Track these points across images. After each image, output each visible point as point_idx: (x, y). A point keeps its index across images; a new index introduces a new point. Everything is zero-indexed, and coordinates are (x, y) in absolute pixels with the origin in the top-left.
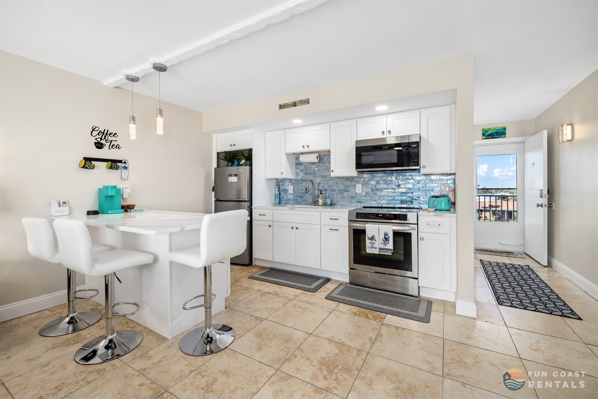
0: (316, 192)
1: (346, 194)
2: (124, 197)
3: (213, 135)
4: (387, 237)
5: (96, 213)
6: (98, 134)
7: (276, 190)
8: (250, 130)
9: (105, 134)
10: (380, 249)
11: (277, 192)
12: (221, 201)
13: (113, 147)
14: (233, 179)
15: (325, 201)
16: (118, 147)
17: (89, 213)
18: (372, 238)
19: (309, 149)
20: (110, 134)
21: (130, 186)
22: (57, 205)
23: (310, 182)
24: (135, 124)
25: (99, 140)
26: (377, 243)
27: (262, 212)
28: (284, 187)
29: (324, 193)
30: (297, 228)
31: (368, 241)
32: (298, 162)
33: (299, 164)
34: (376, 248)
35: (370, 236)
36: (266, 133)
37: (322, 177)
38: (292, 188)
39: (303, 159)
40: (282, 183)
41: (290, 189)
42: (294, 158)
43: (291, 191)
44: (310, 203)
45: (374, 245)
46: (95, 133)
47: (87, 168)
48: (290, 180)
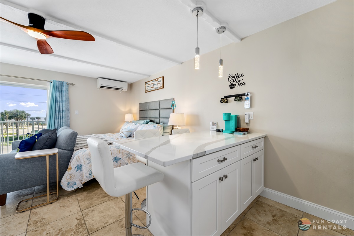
2: (245, 122)
9: (235, 77)
13: (241, 85)
16: (244, 84)
20: (239, 76)
21: (252, 113)
25: (232, 83)
46: (230, 79)
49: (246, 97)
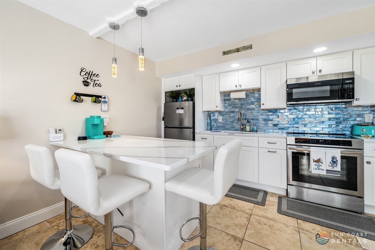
1: (270, 123)
2: (104, 125)
3: (162, 79)
4: (335, 160)
5: (85, 138)
6: (85, 74)
7: (208, 120)
8: (193, 74)
9: (90, 74)
10: (327, 170)
11: (209, 121)
12: (169, 127)
13: (96, 85)
14: (181, 111)
16: (100, 85)
17: (80, 139)
18: (318, 161)
19: (240, 88)
20: (94, 75)
21: (108, 116)
22: (54, 132)
24: (116, 64)
25: (86, 79)
27: (203, 136)
28: (215, 118)
29: (251, 121)
31: (313, 164)
32: (228, 98)
33: (228, 100)
34: (323, 170)
36: (203, 77)
39: (233, 95)
40: (213, 114)
42: (223, 95)
43: (220, 120)
44: (238, 129)
45: (320, 167)
46: (83, 73)
47: (77, 101)
48: (220, 112)
49: (103, 100)
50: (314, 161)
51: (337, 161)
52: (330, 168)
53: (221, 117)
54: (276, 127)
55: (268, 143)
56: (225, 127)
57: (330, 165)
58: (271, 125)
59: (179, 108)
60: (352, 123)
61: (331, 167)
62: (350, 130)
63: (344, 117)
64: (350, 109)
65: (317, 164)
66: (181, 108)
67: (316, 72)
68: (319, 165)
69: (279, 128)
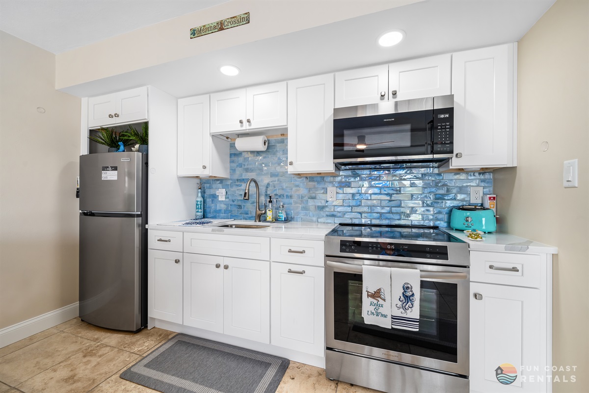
0: (263, 199)
1: (311, 203)
3: (82, 99)
4: (409, 294)
7: (197, 196)
8: (144, 88)
10: (393, 317)
11: (200, 199)
12: (92, 214)
14: (111, 176)
15: (276, 212)
18: (377, 295)
19: (250, 125)
23: (253, 184)
26: (386, 305)
27: (164, 235)
28: (212, 192)
29: (275, 200)
30: (226, 267)
31: (366, 301)
32: (233, 152)
33: (235, 155)
34: (385, 316)
35: (372, 290)
36: (179, 100)
37: (272, 175)
38: (224, 193)
39: (241, 144)
40: (208, 185)
41: (221, 194)
42: (227, 144)
43: (222, 198)
44: (252, 217)
45: (381, 310)
48: (221, 180)
50: (368, 295)
51: (413, 295)
52: (398, 313)
53: (224, 191)
54: (322, 212)
55: (290, 251)
56: (231, 211)
57: (400, 303)
58: (312, 208)
59: (108, 167)
60: (449, 204)
61: (401, 310)
62: (446, 217)
63: (437, 193)
64: (447, 177)
65: (375, 302)
66: (112, 167)
67: (386, 96)
68: (377, 305)
69: (328, 213)
